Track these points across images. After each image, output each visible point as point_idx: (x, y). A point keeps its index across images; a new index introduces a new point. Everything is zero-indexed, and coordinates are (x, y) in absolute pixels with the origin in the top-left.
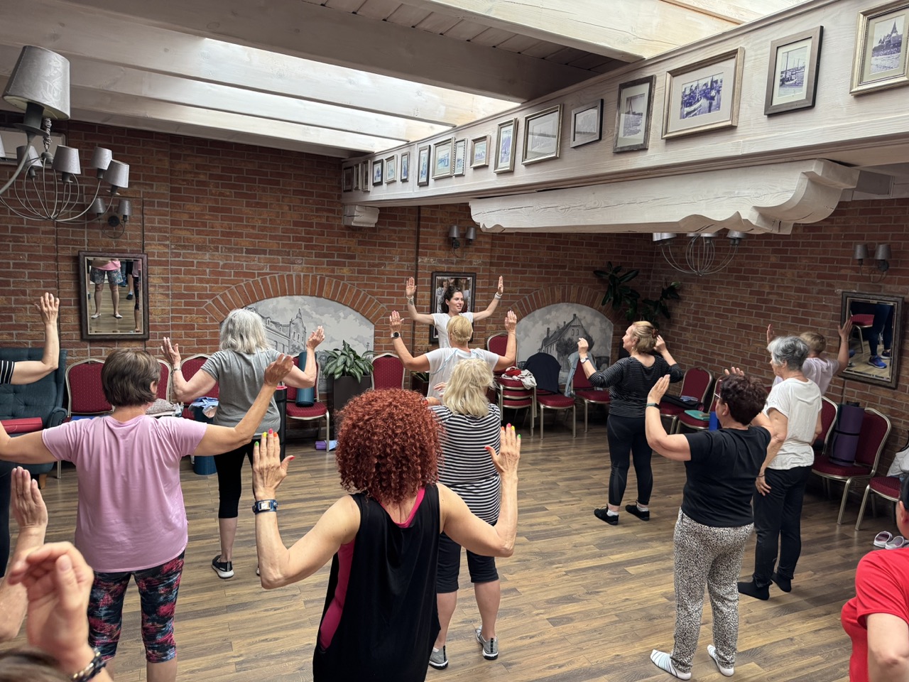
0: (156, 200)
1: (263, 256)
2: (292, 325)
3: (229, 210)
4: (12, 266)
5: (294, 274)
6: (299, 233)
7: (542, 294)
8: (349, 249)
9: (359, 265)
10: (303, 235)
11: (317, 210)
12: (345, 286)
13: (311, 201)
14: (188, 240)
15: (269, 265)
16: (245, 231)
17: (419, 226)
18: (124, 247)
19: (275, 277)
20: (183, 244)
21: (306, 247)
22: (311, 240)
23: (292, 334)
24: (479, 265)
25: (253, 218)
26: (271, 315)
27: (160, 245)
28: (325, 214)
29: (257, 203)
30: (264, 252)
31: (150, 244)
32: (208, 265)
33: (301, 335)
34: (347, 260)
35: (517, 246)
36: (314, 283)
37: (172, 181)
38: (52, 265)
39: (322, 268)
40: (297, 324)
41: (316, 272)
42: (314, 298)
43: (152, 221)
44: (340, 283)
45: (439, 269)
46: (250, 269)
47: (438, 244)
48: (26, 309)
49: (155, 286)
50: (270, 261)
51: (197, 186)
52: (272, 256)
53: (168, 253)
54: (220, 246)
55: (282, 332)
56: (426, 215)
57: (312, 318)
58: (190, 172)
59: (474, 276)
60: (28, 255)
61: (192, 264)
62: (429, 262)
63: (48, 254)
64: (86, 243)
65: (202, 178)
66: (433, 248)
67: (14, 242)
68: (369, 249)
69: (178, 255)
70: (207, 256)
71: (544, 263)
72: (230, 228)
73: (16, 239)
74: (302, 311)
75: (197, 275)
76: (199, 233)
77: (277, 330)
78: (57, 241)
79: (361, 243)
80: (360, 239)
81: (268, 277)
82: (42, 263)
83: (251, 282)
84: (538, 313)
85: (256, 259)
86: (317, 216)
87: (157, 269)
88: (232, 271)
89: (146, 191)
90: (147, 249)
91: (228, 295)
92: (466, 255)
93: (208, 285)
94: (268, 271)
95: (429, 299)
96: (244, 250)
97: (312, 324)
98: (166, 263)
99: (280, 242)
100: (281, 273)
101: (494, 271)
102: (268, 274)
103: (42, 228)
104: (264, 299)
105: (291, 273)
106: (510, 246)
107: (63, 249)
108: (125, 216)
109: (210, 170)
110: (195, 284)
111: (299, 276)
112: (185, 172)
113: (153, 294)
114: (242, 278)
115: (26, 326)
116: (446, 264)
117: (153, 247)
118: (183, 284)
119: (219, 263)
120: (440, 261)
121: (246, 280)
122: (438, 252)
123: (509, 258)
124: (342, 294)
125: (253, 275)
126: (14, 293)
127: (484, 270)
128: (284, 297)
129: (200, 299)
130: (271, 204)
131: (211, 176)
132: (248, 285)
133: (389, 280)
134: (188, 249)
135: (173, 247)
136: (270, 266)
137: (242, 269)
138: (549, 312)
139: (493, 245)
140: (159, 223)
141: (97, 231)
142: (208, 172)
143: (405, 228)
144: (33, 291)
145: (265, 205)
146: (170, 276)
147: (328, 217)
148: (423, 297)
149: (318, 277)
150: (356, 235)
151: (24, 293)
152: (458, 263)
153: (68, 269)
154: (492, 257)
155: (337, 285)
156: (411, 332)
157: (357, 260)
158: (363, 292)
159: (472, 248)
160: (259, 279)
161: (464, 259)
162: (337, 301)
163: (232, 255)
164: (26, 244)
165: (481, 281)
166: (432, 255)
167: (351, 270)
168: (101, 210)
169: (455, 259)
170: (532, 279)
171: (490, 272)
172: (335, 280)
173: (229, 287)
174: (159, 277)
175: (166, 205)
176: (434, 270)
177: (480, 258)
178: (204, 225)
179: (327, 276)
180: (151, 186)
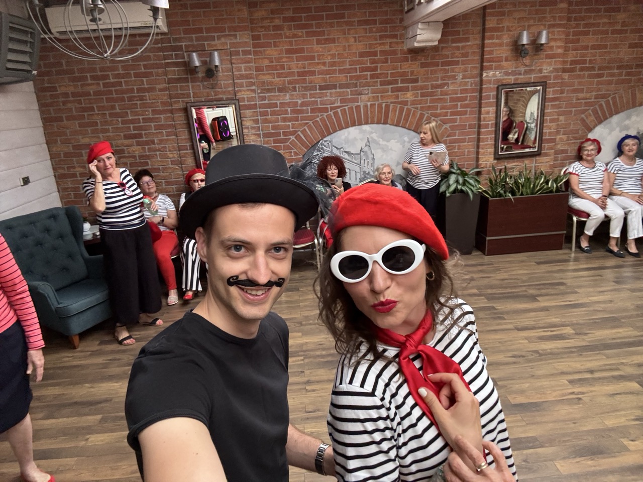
0: (241, 49)
1: (334, 91)
2: (362, 153)
3: (301, 50)
4: (141, 121)
5: (361, 104)
6: (364, 64)
7: (621, 98)
8: (412, 72)
9: (422, 88)
10: (369, 65)
11: (381, 37)
12: (409, 110)
13: (374, 29)
14: (271, 83)
15: (339, 98)
16: (316, 69)
17: (483, 39)
18: (221, 96)
19: (345, 109)
20: (267, 88)
21: (372, 77)
22: (375, 69)
23: (362, 162)
24: (549, 72)
25: (323, 55)
26: (344, 146)
27: (248, 90)
28: (389, 40)
29: (326, 40)
30: (335, 87)
31: (240, 91)
32: (288, 104)
33: (371, 161)
34: (411, 85)
35: (593, 47)
36: (380, 111)
37: (252, 30)
38: (169, 117)
39: (387, 96)
40: (366, 152)
41: (382, 100)
42: (381, 125)
43: (240, 70)
44: (404, 108)
45: (505, 82)
46: (324, 105)
47: (504, 55)
48: (156, 155)
49: (248, 128)
50: (340, 94)
51: (273, 31)
52: (342, 90)
53: (255, 97)
54: (297, 86)
55: (354, 160)
56: (491, 26)
57: (379, 144)
58: (267, 18)
59: (544, 85)
60: (152, 111)
61: (275, 105)
62: (494, 75)
63: (166, 108)
64: (192, 96)
65: (277, 22)
66: (499, 60)
67: (140, 100)
68: (431, 70)
69: (264, 98)
70: (288, 96)
71: (625, 64)
72: (304, 68)
73: (141, 98)
74: (370, 140)
75: (281, 115)
76: (279, 76)
77: (350, 159)
78: (170, 97)
79: (423, 65)
80: (423, 61)
81: (339, 110)
82: (162, 116)
83: (325, 117)
84: (615, 119)
85: (328, 94)
86: (381, 44)
87: (248, 112)
88: (309, 108)
89: (232, 41)
90: (239, 95)
91: (307, 130)
92: (536, 63)
93: (290, 123)
94: (339, 104)
95: (494, 115)
96: (318, 87)
97: (379, 151)
98: (254, 107)
99: (348, 75)
100: (350, 105)
101: (566, 77)
102: (339, 107)
103: (158, 87)
104: (337, 131)
105: (359, 104)
106: (586, 48)
107: (175, 102)
108: (216, 66)
109: (283, 14)
110: (280, 123)
111: (366, 106)
112: (263, 19)
113: (247, 135)
114: (317, 114)
115: (159, 169)
116: (513, 75)
117: (243, 93)
118: (271, 125)
119: (297, 102)
120: (507, 74)
121: (321, 115)
122: (504, 63)
123: (584, 62)
124: (406, 120)
125: (326, 110)
126: (147, 143)
127: (556, 78)
128: (354, 128)
129: (286, 136)
130: (338, 38)
131: (285, 19)
132: (323, 120)
133: (452, 100)
134: (272, 92)
135: (259, 91)
136: (340, 100)
137: (317, 105)
138: (629, 117)
139: (566, 49)
140: (245, 70)
141: (198, 84)
142: (282, 16)
143: (469, 43)
144: (159, 140)
145: (333, 41)
146: (259, 118)
147: (391, 43)
148: (488, 113)
149: (384, 105)
150: (419, 57)
151: (153, 142)
152: (526, 72)
153: (181, 119)
154: (564, 62)
155: (401, 110)
156: (475, 150)
157: (420, 84)
158: (426, 115)
159: (543, 54)
160: (332, 113)
161: (533, 68)
162: (402, 127)
163: (308, 93)
164: (148, 101)
165: (551, 89)
166: (497, 68)
167: (414, 94)
168: (197, 63)
169: (523, 69)
170: (609, 83)
171: (562, 79)
172: (399, 106)
173: (307, 123)
174: (250, 120)
175: (249, 53)
176: (500, 84)
177: (550, 64)
178: (283, 67)
179: (391, 103)
180: (235, 36)
